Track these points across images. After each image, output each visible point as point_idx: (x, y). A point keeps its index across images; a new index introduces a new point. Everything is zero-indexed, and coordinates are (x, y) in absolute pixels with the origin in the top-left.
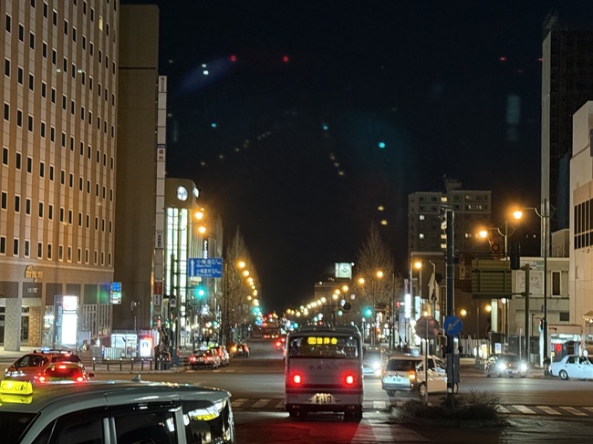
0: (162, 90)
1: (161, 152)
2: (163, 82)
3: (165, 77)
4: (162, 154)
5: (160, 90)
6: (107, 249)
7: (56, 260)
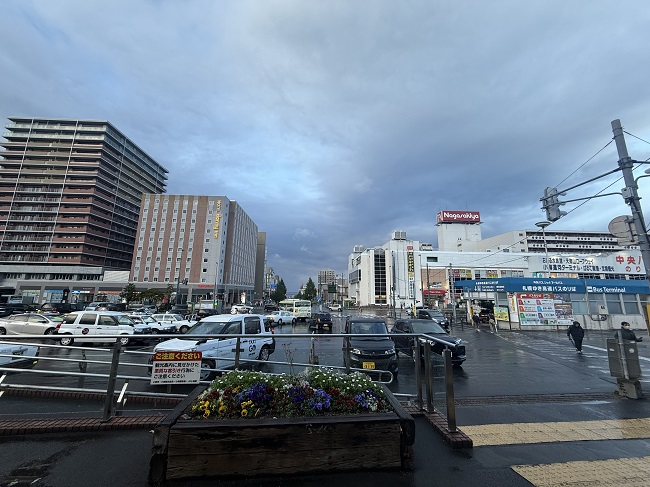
6: (253, 282)
7: (242, 284)
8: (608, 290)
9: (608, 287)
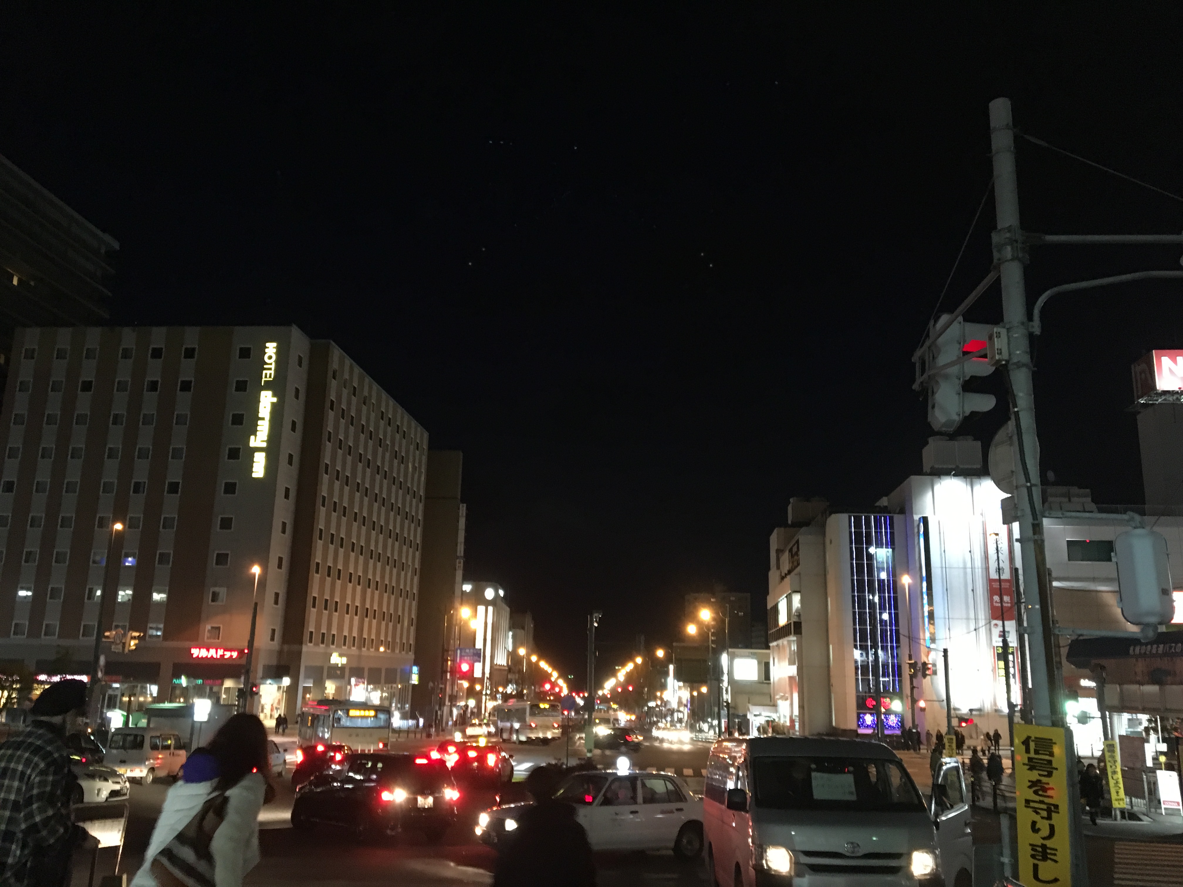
0: (462, 514)
1: (460, 563)
2: (463, 509)
3: (465, 505)
4: (460, 565)
5: (460, 514)
6: (408, 639)
7: (359, 648)
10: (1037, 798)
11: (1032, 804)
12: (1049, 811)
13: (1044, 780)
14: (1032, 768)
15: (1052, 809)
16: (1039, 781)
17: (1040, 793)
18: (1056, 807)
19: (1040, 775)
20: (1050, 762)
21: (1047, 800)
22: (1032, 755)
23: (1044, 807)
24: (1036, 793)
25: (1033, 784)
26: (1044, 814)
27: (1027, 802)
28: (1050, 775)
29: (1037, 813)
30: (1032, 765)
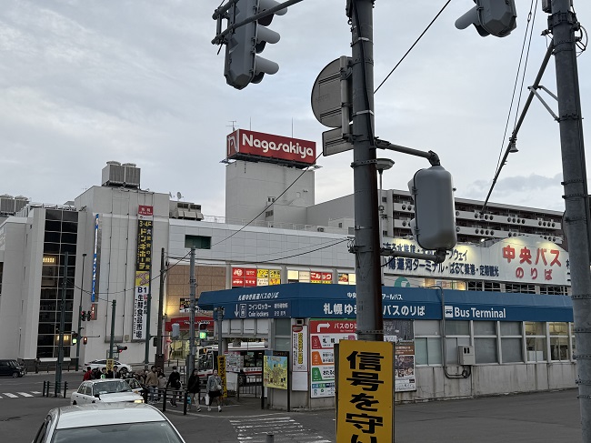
8: (478, 314)
9: (480, 308)
10: (360, 412)
11: (354, 418)
12: (372, 424)
13: (368, 393)
14: (356, 383)
15: (374, 423)
16: (363, 395)
17: (364, 406)
18: (380, 419)
19: (364, 389)
20: (376, 376)
21: (369, 413)
22: (357, 369)
23: (368, 420)
24: (359, 407)
25: (357, 398)
26: (367, 427)
27: (349, 416)
28: (375, 388)
29: (360, 427)
30: (356, 380)
